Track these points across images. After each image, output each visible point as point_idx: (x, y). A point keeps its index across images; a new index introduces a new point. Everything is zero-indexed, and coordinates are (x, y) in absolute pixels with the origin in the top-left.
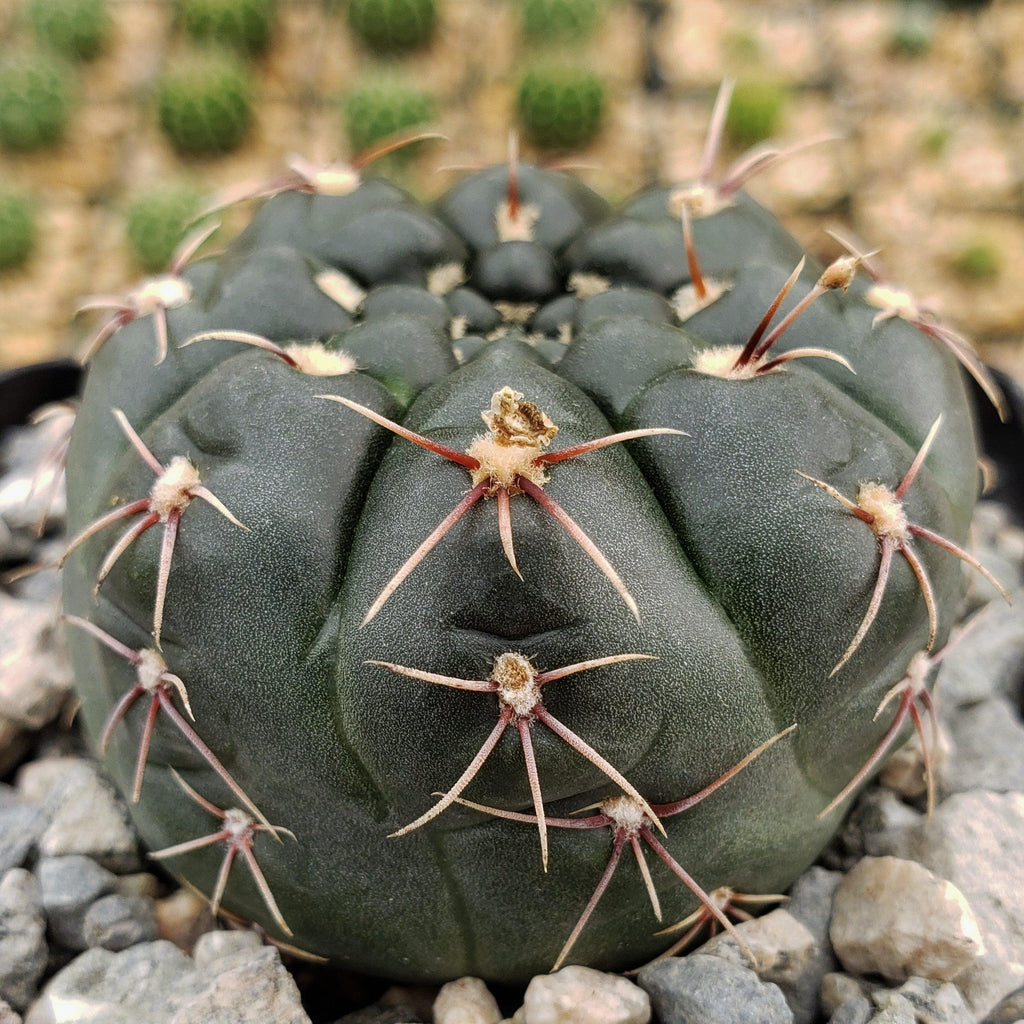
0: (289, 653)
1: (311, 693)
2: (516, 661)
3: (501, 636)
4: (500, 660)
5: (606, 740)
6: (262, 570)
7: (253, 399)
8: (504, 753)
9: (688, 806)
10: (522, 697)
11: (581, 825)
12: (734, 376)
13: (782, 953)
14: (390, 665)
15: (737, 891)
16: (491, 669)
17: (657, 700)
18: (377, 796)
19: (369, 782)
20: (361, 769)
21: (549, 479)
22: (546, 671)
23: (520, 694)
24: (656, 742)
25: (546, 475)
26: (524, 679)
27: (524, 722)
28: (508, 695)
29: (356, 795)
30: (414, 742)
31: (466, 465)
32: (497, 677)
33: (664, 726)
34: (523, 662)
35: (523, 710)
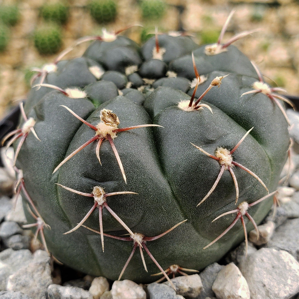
0: (47, 177)
1: (52, 189)
2: (99, 189)
3: (96, 181)
4: (94, 188)
5: (126, 216)
6: (43, 153)
7: (50, 103)
8: (94, 215)
9: (155, 239)
10: (100, 200)
11: (123, 239)
12: (186, 110)
13: (190, 288)
14: (62, 185)
15: (181, 266)
16: (92, 190)
17: (141, 206)
18: (68, 221)
19: (66, 217)
20: (63, 212)
21: (117, 136)
22: (107, 193)
23: (99, 199)
24: (142, 218)
25: (116, 135)
26: (101, 195)
27: (101, 207)
28: (96, 199)
29: (63, 220)
30: (73, 208)
31: (95, 130)
32: (93, 193)
33: (144, 214)
34: (101, 190)
35: (100, 203)
